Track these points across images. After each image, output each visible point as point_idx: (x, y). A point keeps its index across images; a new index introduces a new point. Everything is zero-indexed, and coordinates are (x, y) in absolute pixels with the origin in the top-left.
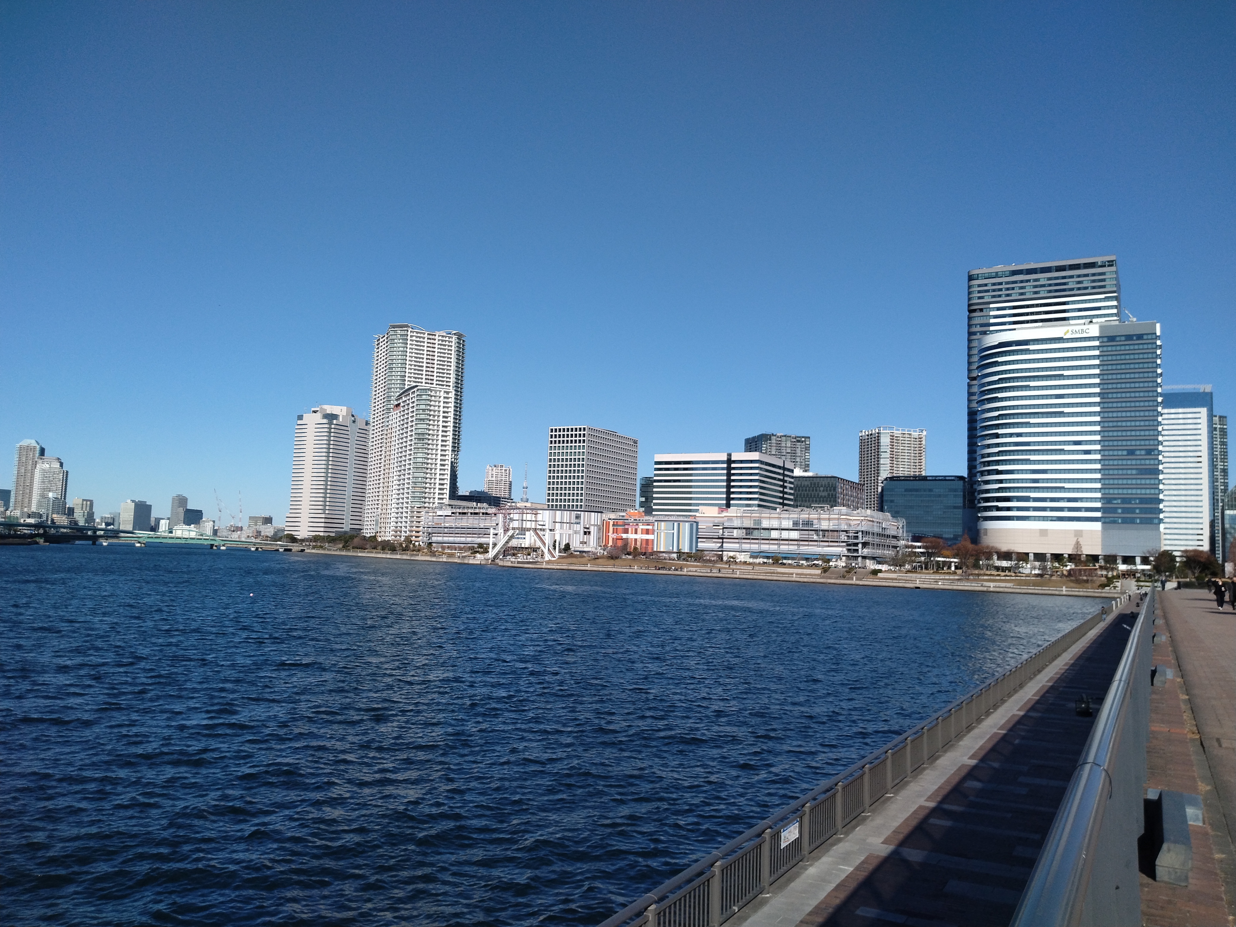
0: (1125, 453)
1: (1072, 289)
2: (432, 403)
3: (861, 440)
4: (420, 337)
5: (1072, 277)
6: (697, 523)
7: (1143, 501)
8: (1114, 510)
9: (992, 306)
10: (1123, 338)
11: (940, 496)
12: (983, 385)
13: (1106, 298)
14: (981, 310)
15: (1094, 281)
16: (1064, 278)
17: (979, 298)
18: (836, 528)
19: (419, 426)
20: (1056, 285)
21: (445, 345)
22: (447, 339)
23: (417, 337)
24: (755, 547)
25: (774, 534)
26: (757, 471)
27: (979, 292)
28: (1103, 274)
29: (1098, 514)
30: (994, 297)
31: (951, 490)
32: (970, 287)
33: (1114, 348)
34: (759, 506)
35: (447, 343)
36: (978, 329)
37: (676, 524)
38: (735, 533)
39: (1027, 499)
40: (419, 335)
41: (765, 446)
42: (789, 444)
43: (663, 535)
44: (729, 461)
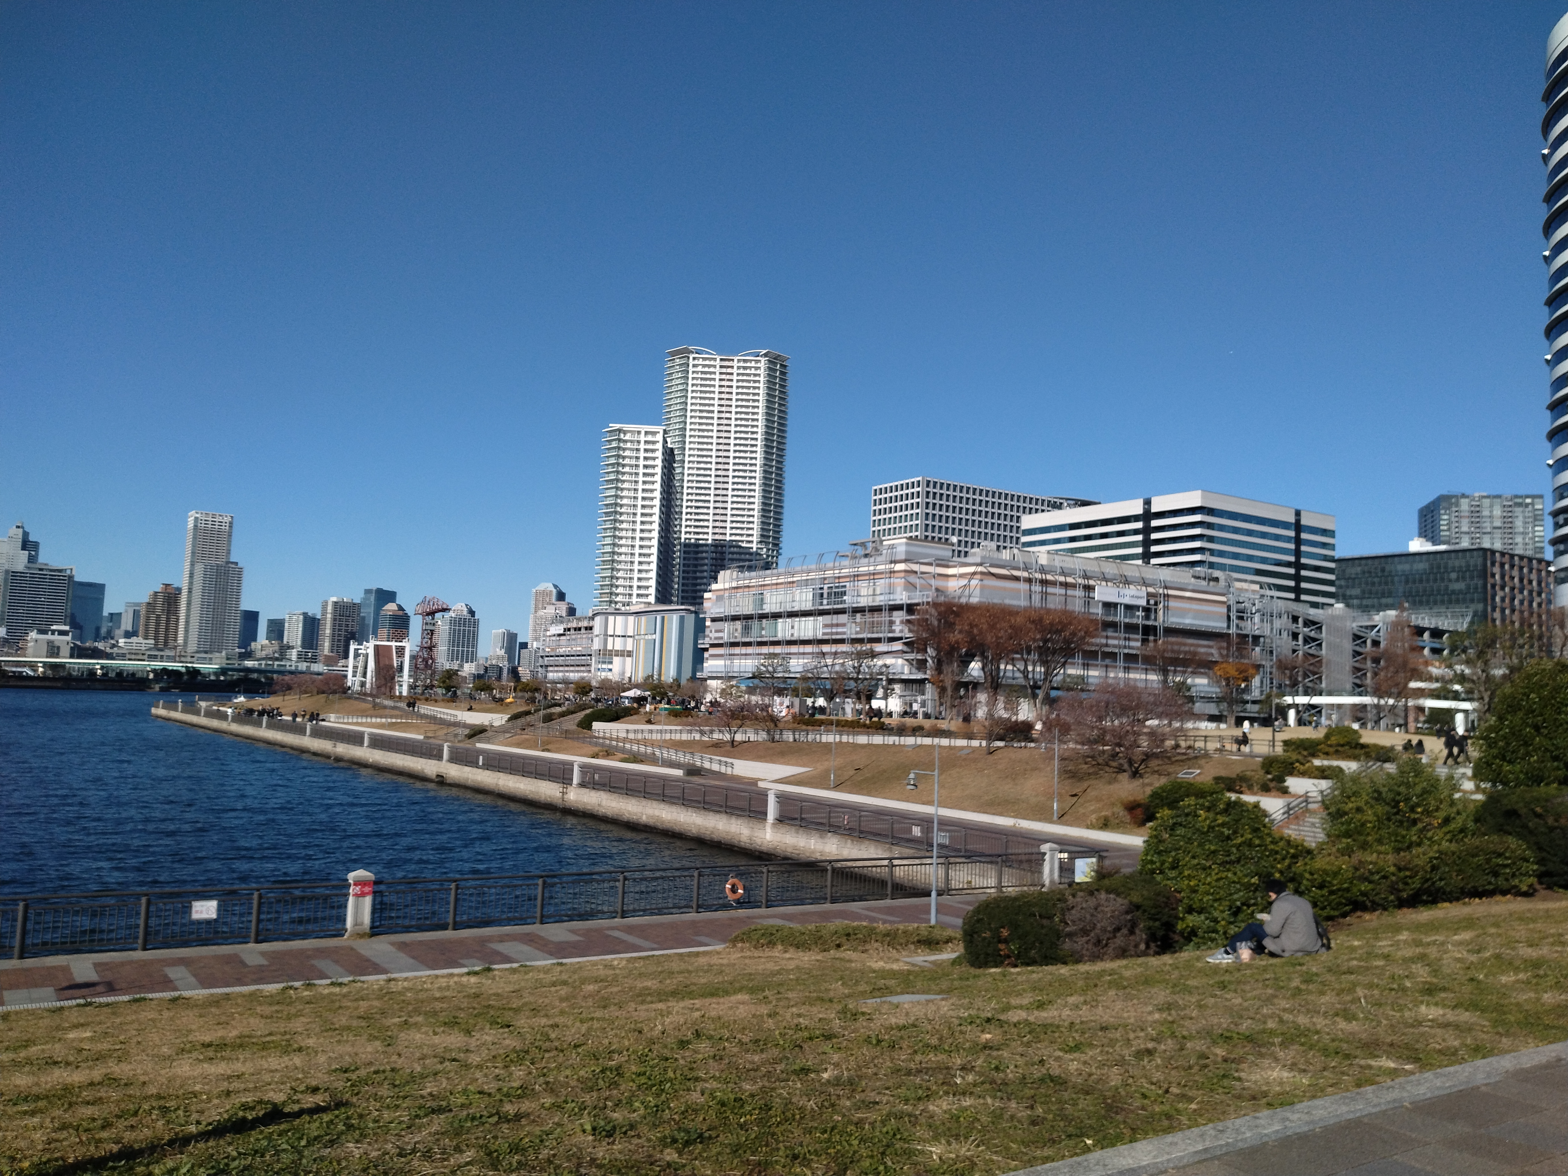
4: (709, 366)
18: (879, 601)
21: (749, 375)
22: (752, 364)
26: (1198, 532)
38: (726, 631)
40: (707, 362)
41: (1446, 517)
42: (1497, 512)
43: (642, 645)
44: (1148, 515)
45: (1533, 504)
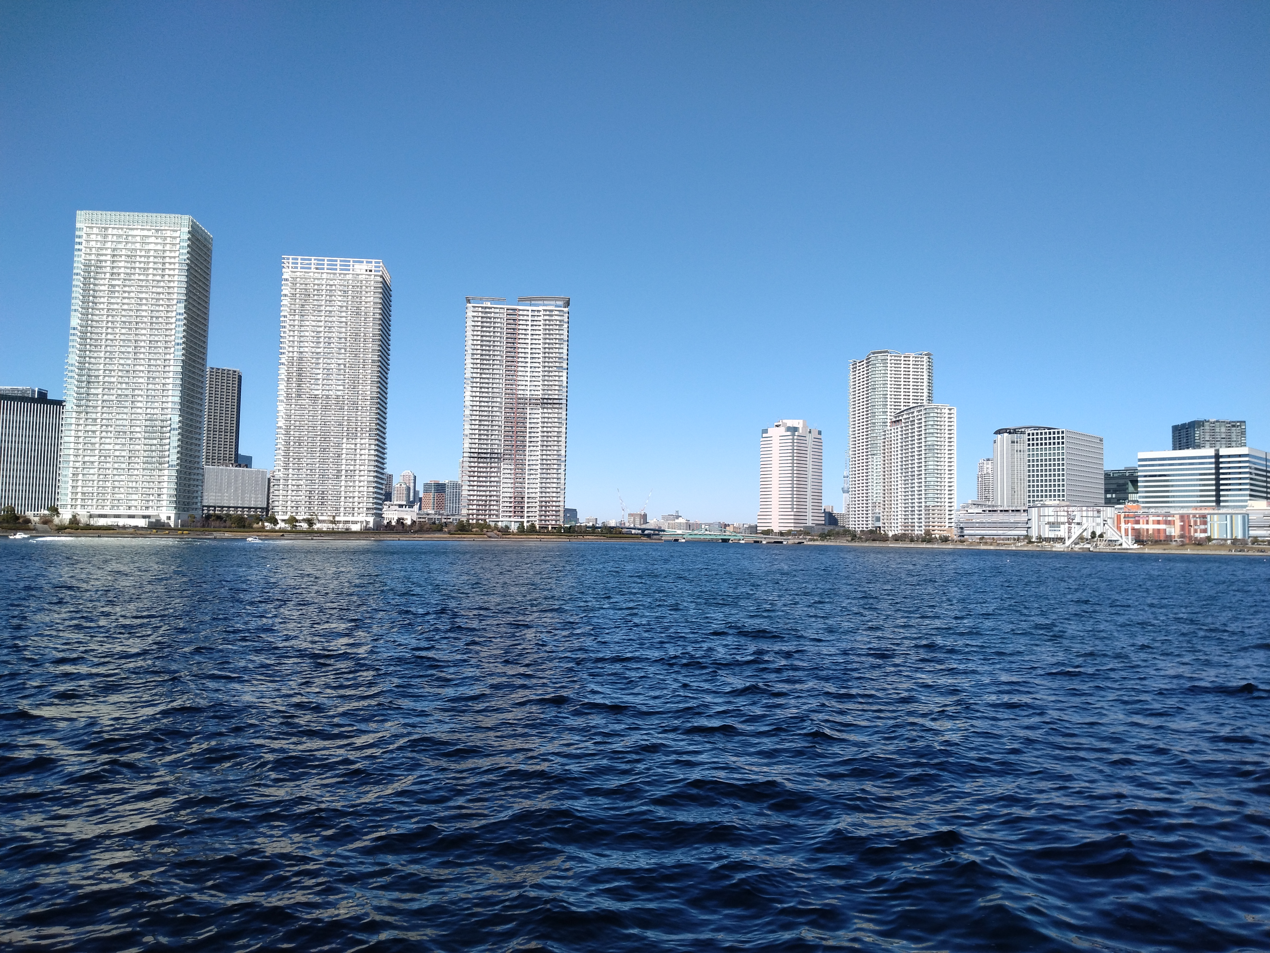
2: (939, 419)
6: (1248, 514)
19: (928, 439)
21: (918, 368)
22: (919, 359)
23: (895, 360)
26: (1247, 465)
34: (1251, 496)
35: (920, 363)
37: (1228, 517)
41: (1198, 432)
42: (1224, 430)
43: (1216, 525)
44: (1217, 456)
45: (1241, 426)
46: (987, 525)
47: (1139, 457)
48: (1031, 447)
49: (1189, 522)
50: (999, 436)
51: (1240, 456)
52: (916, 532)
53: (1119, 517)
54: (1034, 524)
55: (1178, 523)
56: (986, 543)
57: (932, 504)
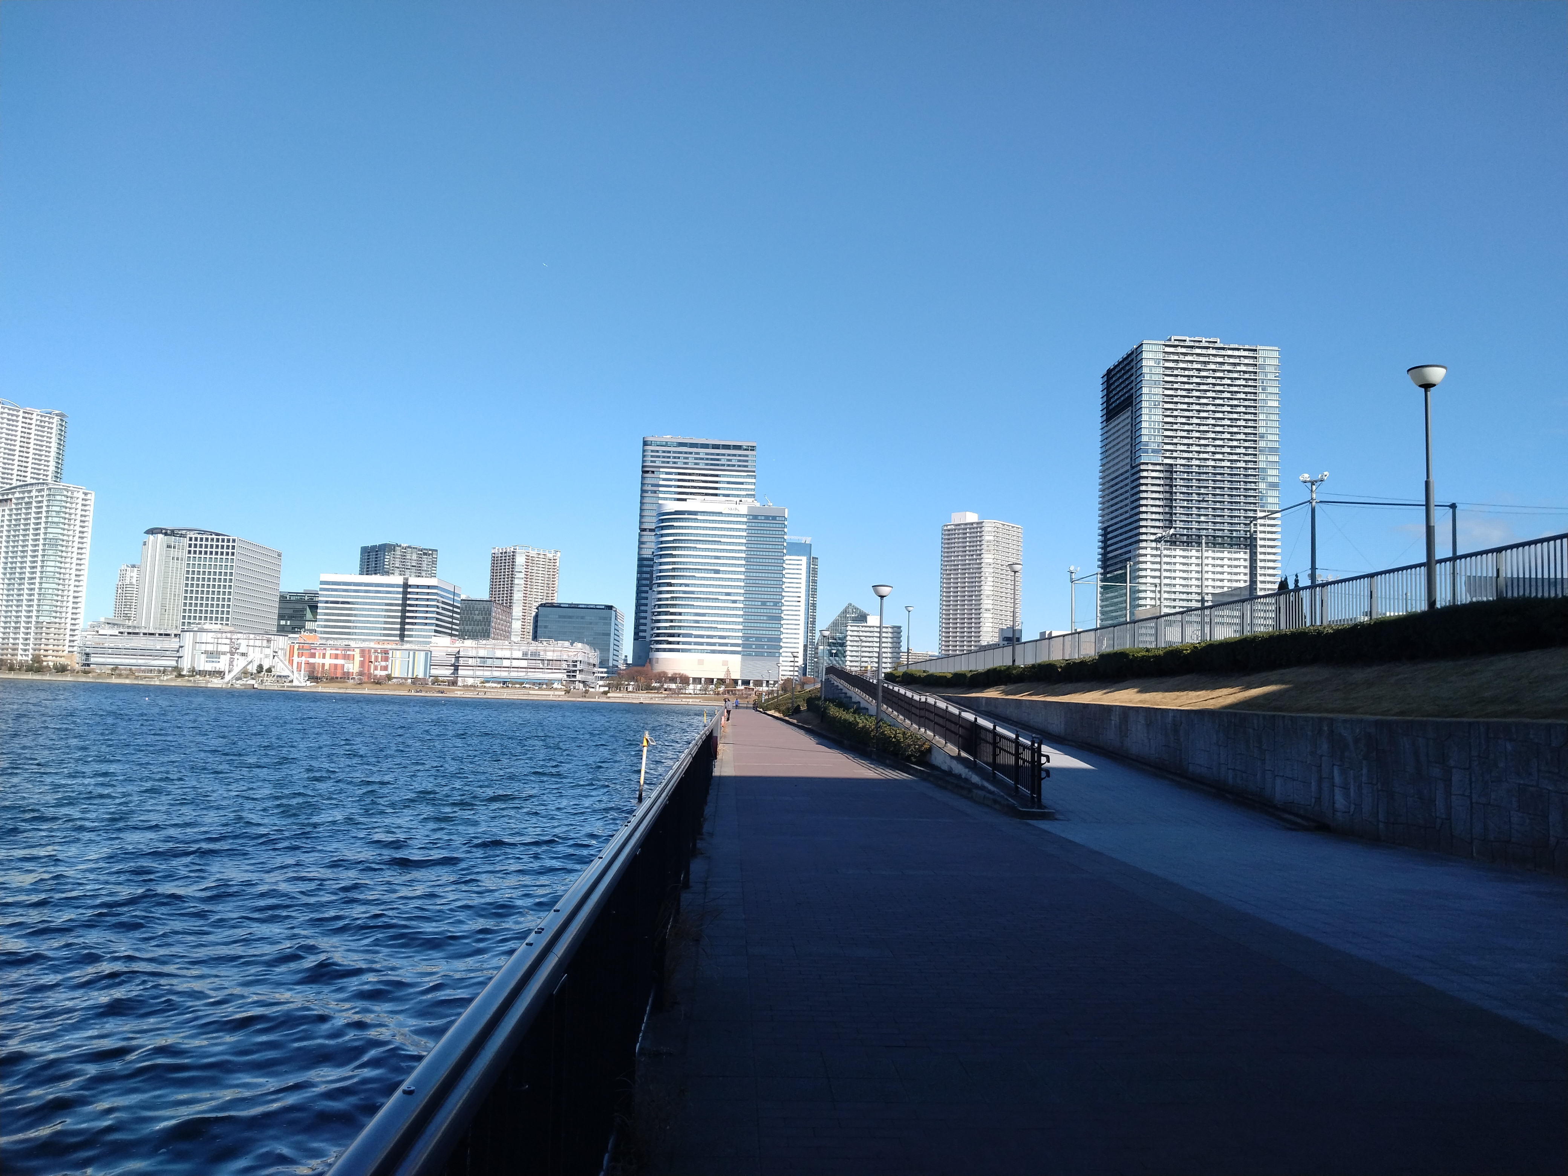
0: (760, 603)
1: (723, 465)
2: (68, 505)
3: (494, 558)
4: (13, 415)
5: (724, 455)
6: (431, 652)
7: (770, 639)
8: (750, 646)
9: (661, 470)
10: (763, 518)
11: (591, 623)
12: (662, 542)
13: (748, 475)
14: (653, 472)
15: (739, 461)
16: (718, 455)
17: (652, 462)
18: (559, 658)
19: (49, 530)
20: (712, 459)
21: (44, 427)
22: (47, 419)
23: (9, 414)
24: (488, 674)
25: (506, 663)
26: (435, 597)
27: (652, 456)
28: (747, 456)
29: (740, 649)
30: (663, 462)
31: (600, 618)
32: (644, 451)
33: (756, 525)
35: (47, 424)
36: (650, 488)
37: (411, 653)
38: (471, 662)
39: (690, 636)
40: (11, 412)
41: (388, 557)
42: (414, 557)
43: (398, 662)
44: (406, 586)
45: (432, 554)
46: (124, 652)
47: (322, 579)
48: (192, 555)
49: (370, 657)
50: (151, 537)
51: (428, 587)
52: (19, 658)
53: (292, 649)
54: (187, 653)
55: (358, 659)
56: (120, 676)
57: (48, 619)
